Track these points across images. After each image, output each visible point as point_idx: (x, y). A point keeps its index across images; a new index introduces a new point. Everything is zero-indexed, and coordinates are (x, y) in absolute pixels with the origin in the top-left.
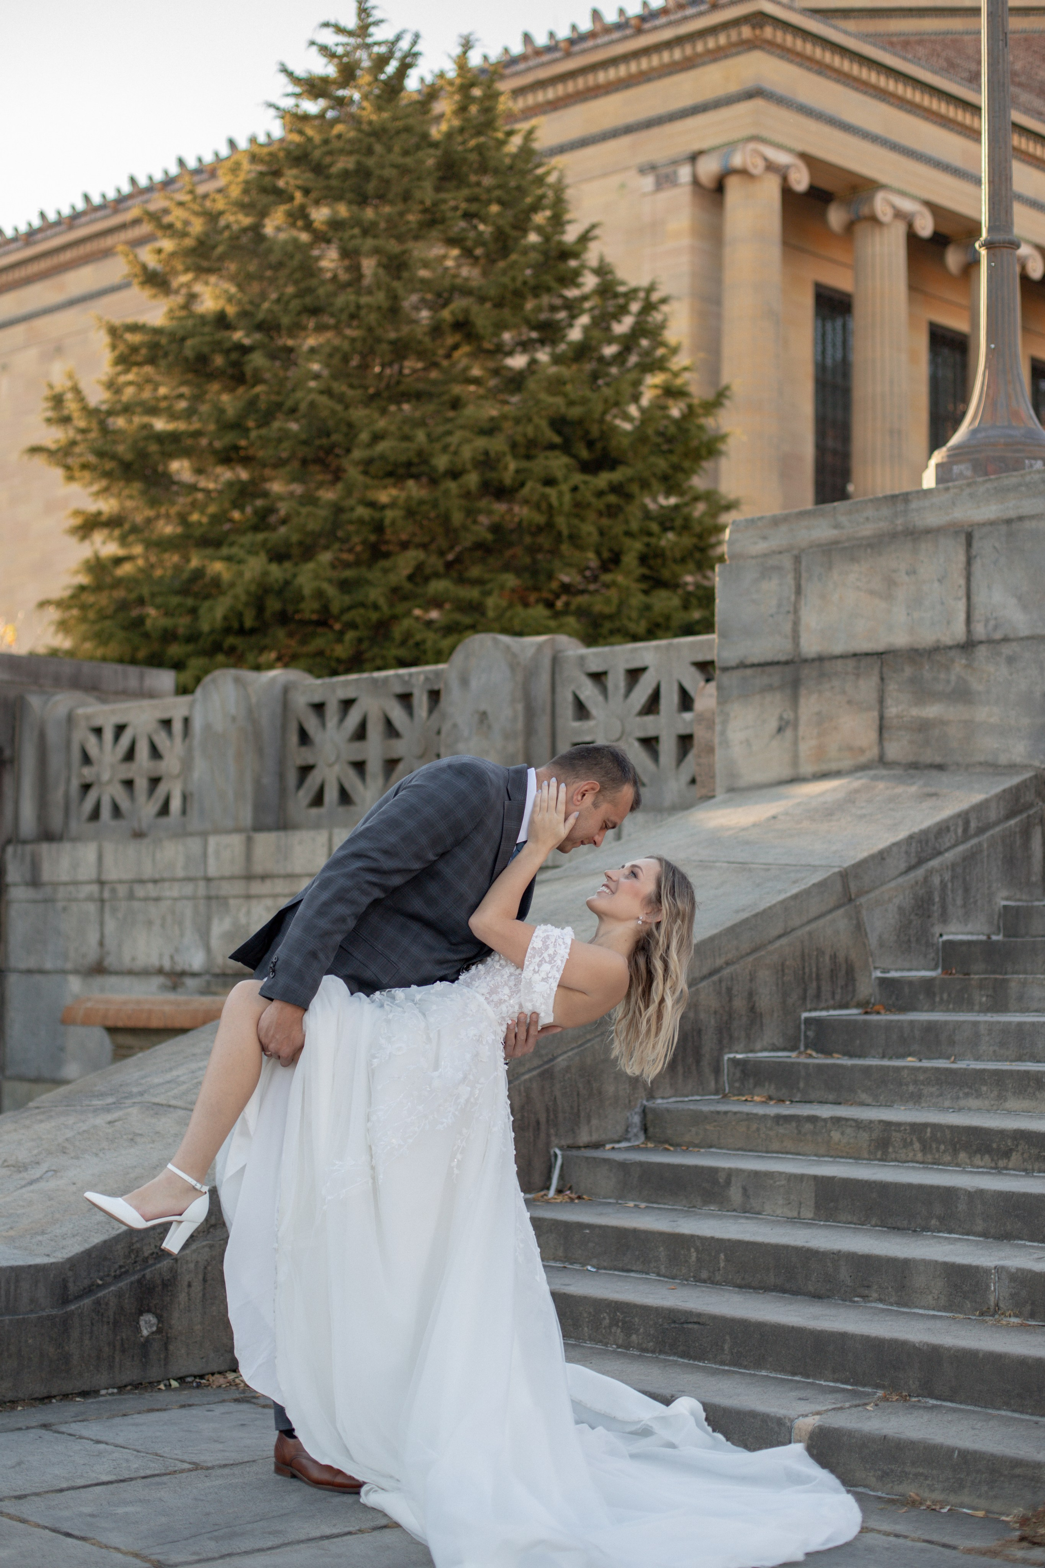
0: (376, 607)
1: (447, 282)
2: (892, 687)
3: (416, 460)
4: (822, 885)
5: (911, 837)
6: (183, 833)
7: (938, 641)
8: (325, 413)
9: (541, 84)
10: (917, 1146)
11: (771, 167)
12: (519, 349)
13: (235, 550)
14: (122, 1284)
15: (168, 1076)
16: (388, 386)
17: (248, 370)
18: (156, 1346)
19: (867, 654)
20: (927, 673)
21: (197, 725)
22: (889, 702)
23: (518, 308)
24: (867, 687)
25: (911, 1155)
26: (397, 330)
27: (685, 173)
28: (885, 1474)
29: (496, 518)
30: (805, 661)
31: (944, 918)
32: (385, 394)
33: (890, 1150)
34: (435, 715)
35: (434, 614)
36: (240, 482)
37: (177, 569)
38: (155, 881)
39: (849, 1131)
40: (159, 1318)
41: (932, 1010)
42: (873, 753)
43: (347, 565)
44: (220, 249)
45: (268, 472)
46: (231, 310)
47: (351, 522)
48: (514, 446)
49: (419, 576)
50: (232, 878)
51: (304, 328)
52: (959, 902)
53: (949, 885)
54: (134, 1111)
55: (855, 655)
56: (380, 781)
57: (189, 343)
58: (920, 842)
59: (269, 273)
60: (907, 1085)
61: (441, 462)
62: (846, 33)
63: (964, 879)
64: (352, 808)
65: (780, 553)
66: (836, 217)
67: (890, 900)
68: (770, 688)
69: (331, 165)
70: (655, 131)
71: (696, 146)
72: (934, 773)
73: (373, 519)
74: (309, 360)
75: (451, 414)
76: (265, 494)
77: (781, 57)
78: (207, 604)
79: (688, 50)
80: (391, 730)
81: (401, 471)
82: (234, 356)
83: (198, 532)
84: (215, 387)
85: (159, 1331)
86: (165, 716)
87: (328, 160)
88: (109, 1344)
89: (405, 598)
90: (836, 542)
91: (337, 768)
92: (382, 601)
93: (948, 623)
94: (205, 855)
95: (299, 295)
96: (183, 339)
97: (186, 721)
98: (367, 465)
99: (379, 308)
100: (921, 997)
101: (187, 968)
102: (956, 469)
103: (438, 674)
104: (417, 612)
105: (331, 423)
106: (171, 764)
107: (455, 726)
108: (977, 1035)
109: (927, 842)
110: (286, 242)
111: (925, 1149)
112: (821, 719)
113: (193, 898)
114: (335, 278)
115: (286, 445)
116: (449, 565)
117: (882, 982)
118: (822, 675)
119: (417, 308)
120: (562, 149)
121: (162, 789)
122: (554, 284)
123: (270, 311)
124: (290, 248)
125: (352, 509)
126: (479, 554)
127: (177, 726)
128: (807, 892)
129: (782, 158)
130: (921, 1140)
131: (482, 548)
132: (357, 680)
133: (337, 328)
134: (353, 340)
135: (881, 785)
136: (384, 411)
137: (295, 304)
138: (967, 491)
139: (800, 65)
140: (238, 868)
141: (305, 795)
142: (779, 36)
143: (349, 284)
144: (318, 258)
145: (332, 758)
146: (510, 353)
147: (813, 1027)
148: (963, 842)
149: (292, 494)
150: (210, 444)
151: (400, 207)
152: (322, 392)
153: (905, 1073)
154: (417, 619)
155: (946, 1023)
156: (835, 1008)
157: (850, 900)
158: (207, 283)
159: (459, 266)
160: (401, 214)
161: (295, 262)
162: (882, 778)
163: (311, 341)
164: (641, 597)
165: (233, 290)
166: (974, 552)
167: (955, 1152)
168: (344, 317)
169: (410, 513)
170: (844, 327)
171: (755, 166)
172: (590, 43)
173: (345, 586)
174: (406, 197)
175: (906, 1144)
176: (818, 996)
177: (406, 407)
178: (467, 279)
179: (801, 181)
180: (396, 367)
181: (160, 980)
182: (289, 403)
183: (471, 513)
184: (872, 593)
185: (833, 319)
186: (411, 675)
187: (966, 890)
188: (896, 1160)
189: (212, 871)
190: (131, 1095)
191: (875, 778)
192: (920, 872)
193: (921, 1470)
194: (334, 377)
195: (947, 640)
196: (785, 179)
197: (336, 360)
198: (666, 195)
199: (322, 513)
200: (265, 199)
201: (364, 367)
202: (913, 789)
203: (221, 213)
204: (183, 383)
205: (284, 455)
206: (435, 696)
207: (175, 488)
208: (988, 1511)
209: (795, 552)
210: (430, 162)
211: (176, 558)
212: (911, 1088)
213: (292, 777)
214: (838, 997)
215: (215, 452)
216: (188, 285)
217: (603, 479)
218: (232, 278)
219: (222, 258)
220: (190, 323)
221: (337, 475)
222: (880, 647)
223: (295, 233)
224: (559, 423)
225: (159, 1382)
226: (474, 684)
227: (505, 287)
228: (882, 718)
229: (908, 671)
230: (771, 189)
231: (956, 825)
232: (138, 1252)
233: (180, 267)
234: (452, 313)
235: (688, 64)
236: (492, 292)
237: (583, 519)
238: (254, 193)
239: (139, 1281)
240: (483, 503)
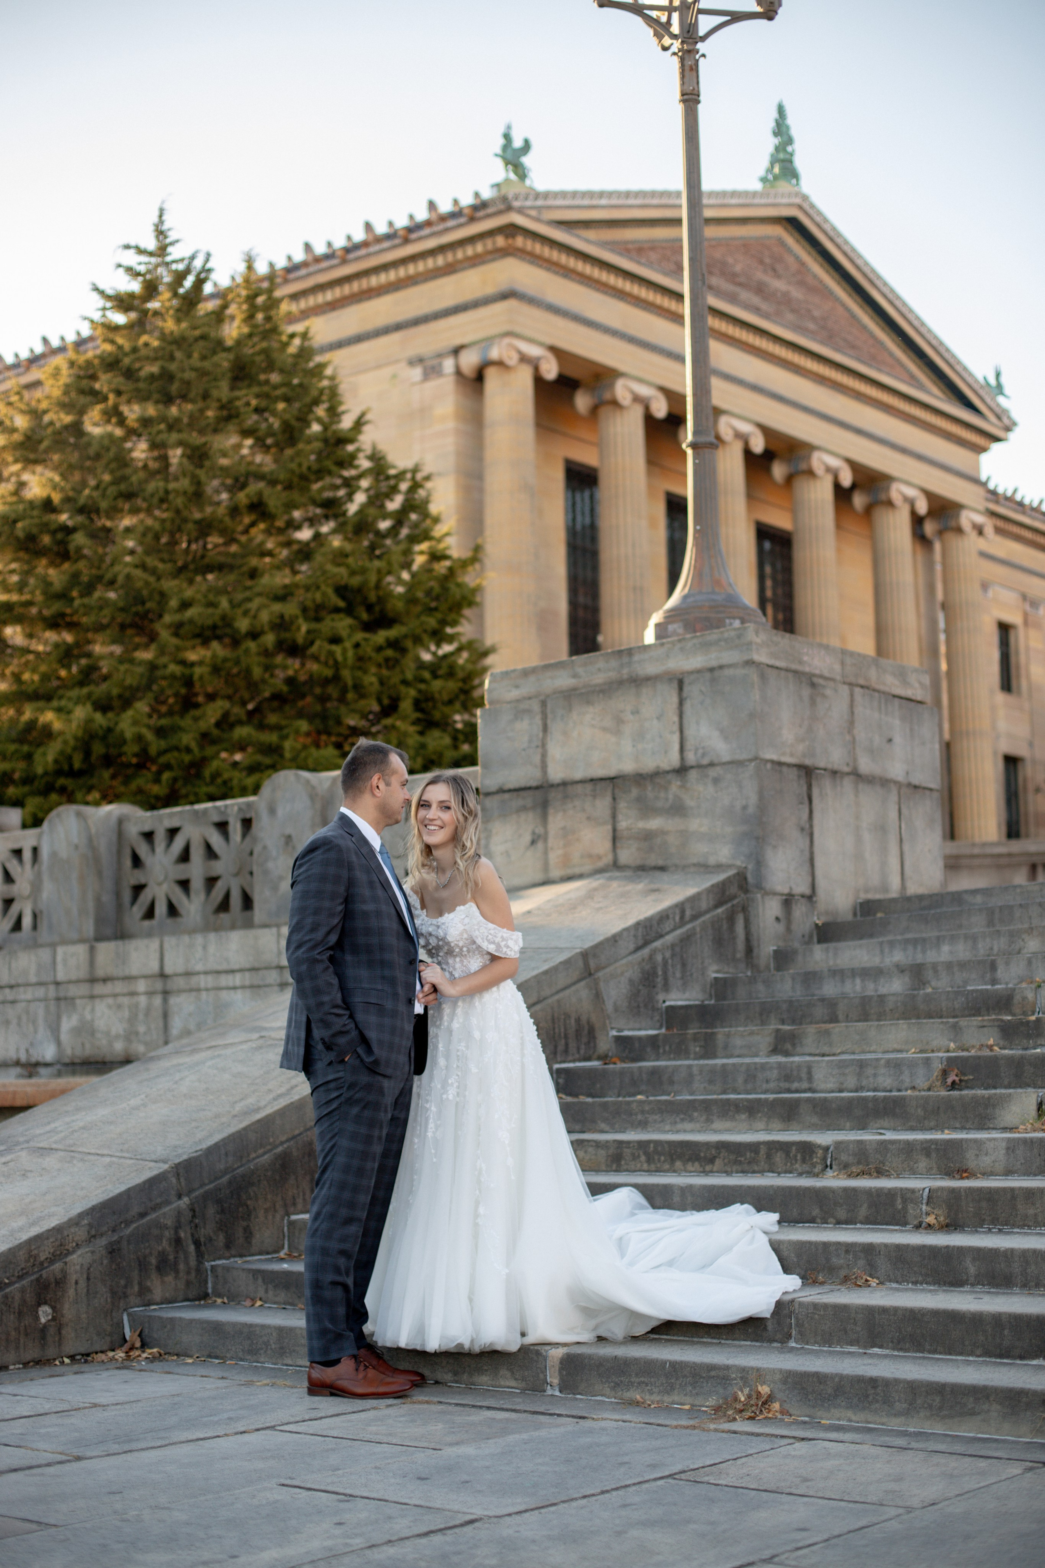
0: (188, 750)
1: (243, 469)
2: (622, 805)
3: (220, 624)
4: (567, 963)
5: (638, 924)
6: (35, 945)
7: (658, 767)
8: (139, 584)
9: (321, 288)
10: (643, 1158)
11: (524, 359)
12: (306, 524)
13: (63, 703)
14: (24, 1282)
15: (48, 1128)
16: (194, 560)
17: (72, 547)
18: (52, 1331)
19: (602, 779)
20: (650, 793)
21: (45, 853)
22: (620, 817)
23: (304, 490)
24: (602, 806)
25: (639, 1165)
26: (202, 510)
27: (449, 365)
28: (617, 1385)
29: (290, 672)
30: (552, 786)
31: (666, 988)
32: (192, 567)
33: (623, 1162)
34: (248, 839)
35: (238, 757)
36: (65, 643)
37: (13, 722)
38: (11, 987)
39: (590, 1149)
40: (54, 1308)
41: (657, 1060)
42: (609, 859)
43: (161, 716)
44: (45, 444)
45: (90, 635)
46: (56, 498)
47: (164, 678)
48: (305, 610)
49: (225, 723)
50: (78, 981)
51: (121, 511)
52: (678, 975)
53: (670, 961)
54: (24, 1154)
55: (592, 780)
56: (202, 896)
57: (20, 525)
58: (646, 927)
59: (88, 463)
60: (636, 1114)
61: (243, 625)
62: (588, 241)
63: (682, 957)
64: (179, 920)
65: (530, 698)
66: (582, 402)
67: (622, 974)
68: (524, 809)
69: (140, 369)
70: (422, 328)
71: (458, 341)
72: (658, 874)
73: (183, 675)
74: (124, 538)
75: (249, 583)
76: (89, 655)
77: (532, 263)
78: (40, 750)
79: (450, 257)
80: (210, 853)
81: (208, 633)
82: (59, 536)
83: (30, 689)
84: (44, 561)
85: (54, 1319)
86: (16, 846)
87: (137, 365)
88: (15, 1329)
89: (214, 742)
90: (575, 689)
91: (165, 887)
92: (193, 745)
93: (666, 752)
94: (54, 962)
95: (115, 482)
96: (15, 522)
97: (35, 850)
98: (177, 629)
99: (185, 493)
100: (649, 1049)
101: (40, 1059)
102: (671, 628)
103: (249, 805)
104: (224, 755)
105: (145, 593)
106: (22, 886)
107: (265, 848)
108: (691, 1075)
109: (651, 927)
110: (102, 437)
111: (649, 1160)
112: (566, 833)
113: (45, 1000)
114: (145, 467)
115: (106, 612)
116: (250, 714)
117: (618, 1039)
118: (566, 797)
119: (218, 492)
120: (339, 345)
121: (14, 909)
122: (334, 468)
123: (90, 497)
124: (106, 442)
125: (165, 666)
126: (275, 704)
127: (27, 855)
128: (554, 970)
129: (534, 351)
130: (646, 1153)
131: (278, 698)
132: (181, 812)
133: (149, 511)
134: (163, 521)
135: (615, 884)
136: (191, 582)
137: (112, 491)
138: (678, 646)
139: (548, 270)
140: (83, 973)
141: (138, 910)
142: (529, 245)
143: (158, 472)
144: (131, 450)
145: (162, 878)
146: (298, 527)
147: (563, 1076)
148: (680, 927)
149: (112, 654)
150: (40, 612)
151: (200, 404)
152: (136, 566)
153: (634, 1106)
154: (224, 760)
155: (667, 1067)
156: (580, 1060)
157: (590, 974)
158: (34, 473)
159: (253, 454)
160: (202, 411)
161: (111, 454)
162: (616, 878)
163: (127, 522)
164: (418, 738)
165: (57, 478)
166: (685, 694)
167: (673, 1161)
168: (155, 500)
169: (216, 669)
170: (592, 497)
171: (511, 358)
172: (363, 252)
173: (160, 732)
174: (206, 396)
175: (635, 1157)
176: (566, 1051)
177: (210, 577)
178: (260, 465)
179: (551, 370)
180: (201, 543)
181: (18, 1070)
182: (108, 576)
183: (268, 668)
184: (604, 729)
185: (582, 491)
186: (226, 806)
187: (684, 965)
188: (627, 1170)
189: (61, 976)
190: (17, 1143)
191: (611, 879)
192: (646, 951)
193: (642, 1379)
194: (147, 553)
195: (665, 766)
196: (536, 369)
197: (149, 537)
198: (433, 384)
199: (140, 670)
200: (83, 400)
201: (173, 543)
202: (640, 886)
203: (45, 412)
204: (14, 560)
205: (105, 621)
206: (247, 823)
207: (9, 651)
208: (693, 1405)
209: (542, 698)
210: (226, 364)
211: (12, 712)
212: (639, 1117)
213: (127, 895)
214: (582, 1052)
215: (44, 619)
216: (17, 474)
217: (381, 636)
218: (55, 468)
219: (47, 451)
220: (21, 507)
221: (153, 637)
222: (611, 772)
223: (109, 428)
224: (342, 590)
225: (55, 1360)
226: (280, 812)
227: (292, 472)
228: (614, 830)
229: (635, 792)
230: (524, 379)
231: (674, 913)
232: (36, 1257)
233: (10, 459)
234: (247, 496)
235: (450, 269)
236: (282, 477)
237: (365, 672)
238: (73, 395)
239: (38, 1280)
240: (279, 659)
